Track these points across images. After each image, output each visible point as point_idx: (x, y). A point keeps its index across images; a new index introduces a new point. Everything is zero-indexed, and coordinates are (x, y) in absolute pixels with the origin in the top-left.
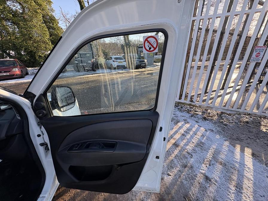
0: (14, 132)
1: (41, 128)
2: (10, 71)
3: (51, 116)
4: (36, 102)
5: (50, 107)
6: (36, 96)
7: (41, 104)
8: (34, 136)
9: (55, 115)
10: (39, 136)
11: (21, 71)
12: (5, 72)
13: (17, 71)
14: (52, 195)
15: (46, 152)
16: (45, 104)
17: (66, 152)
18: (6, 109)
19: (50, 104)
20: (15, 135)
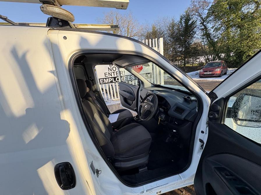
0: (189, 119)
1: (207, 127)
2: (213, 71)
3: (221, 122)
4: (215, 104)
5: (225, 113)
6: (218, 98)
7: (217, 107)
8: (199, 130)
9: (226, 123)
10: (203, 132)
11: (222, 71)
12: (210, 71)
13: (218, 71)
14: (186, 184)
15: (201, 149)
16: (221, 108)
17: (213, 167)
18: (193, 101)
19: (226, 111)
20: (188, 121)
